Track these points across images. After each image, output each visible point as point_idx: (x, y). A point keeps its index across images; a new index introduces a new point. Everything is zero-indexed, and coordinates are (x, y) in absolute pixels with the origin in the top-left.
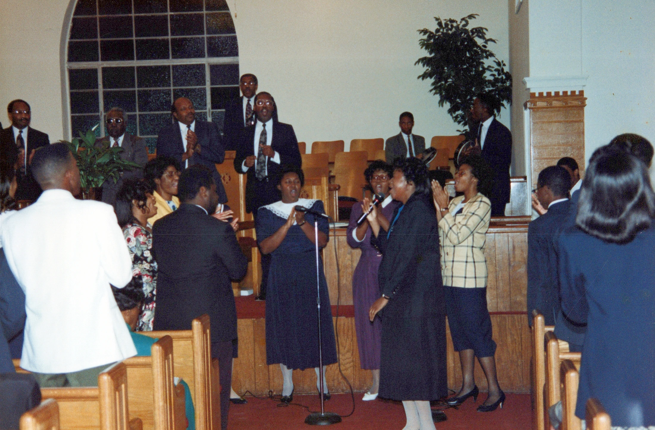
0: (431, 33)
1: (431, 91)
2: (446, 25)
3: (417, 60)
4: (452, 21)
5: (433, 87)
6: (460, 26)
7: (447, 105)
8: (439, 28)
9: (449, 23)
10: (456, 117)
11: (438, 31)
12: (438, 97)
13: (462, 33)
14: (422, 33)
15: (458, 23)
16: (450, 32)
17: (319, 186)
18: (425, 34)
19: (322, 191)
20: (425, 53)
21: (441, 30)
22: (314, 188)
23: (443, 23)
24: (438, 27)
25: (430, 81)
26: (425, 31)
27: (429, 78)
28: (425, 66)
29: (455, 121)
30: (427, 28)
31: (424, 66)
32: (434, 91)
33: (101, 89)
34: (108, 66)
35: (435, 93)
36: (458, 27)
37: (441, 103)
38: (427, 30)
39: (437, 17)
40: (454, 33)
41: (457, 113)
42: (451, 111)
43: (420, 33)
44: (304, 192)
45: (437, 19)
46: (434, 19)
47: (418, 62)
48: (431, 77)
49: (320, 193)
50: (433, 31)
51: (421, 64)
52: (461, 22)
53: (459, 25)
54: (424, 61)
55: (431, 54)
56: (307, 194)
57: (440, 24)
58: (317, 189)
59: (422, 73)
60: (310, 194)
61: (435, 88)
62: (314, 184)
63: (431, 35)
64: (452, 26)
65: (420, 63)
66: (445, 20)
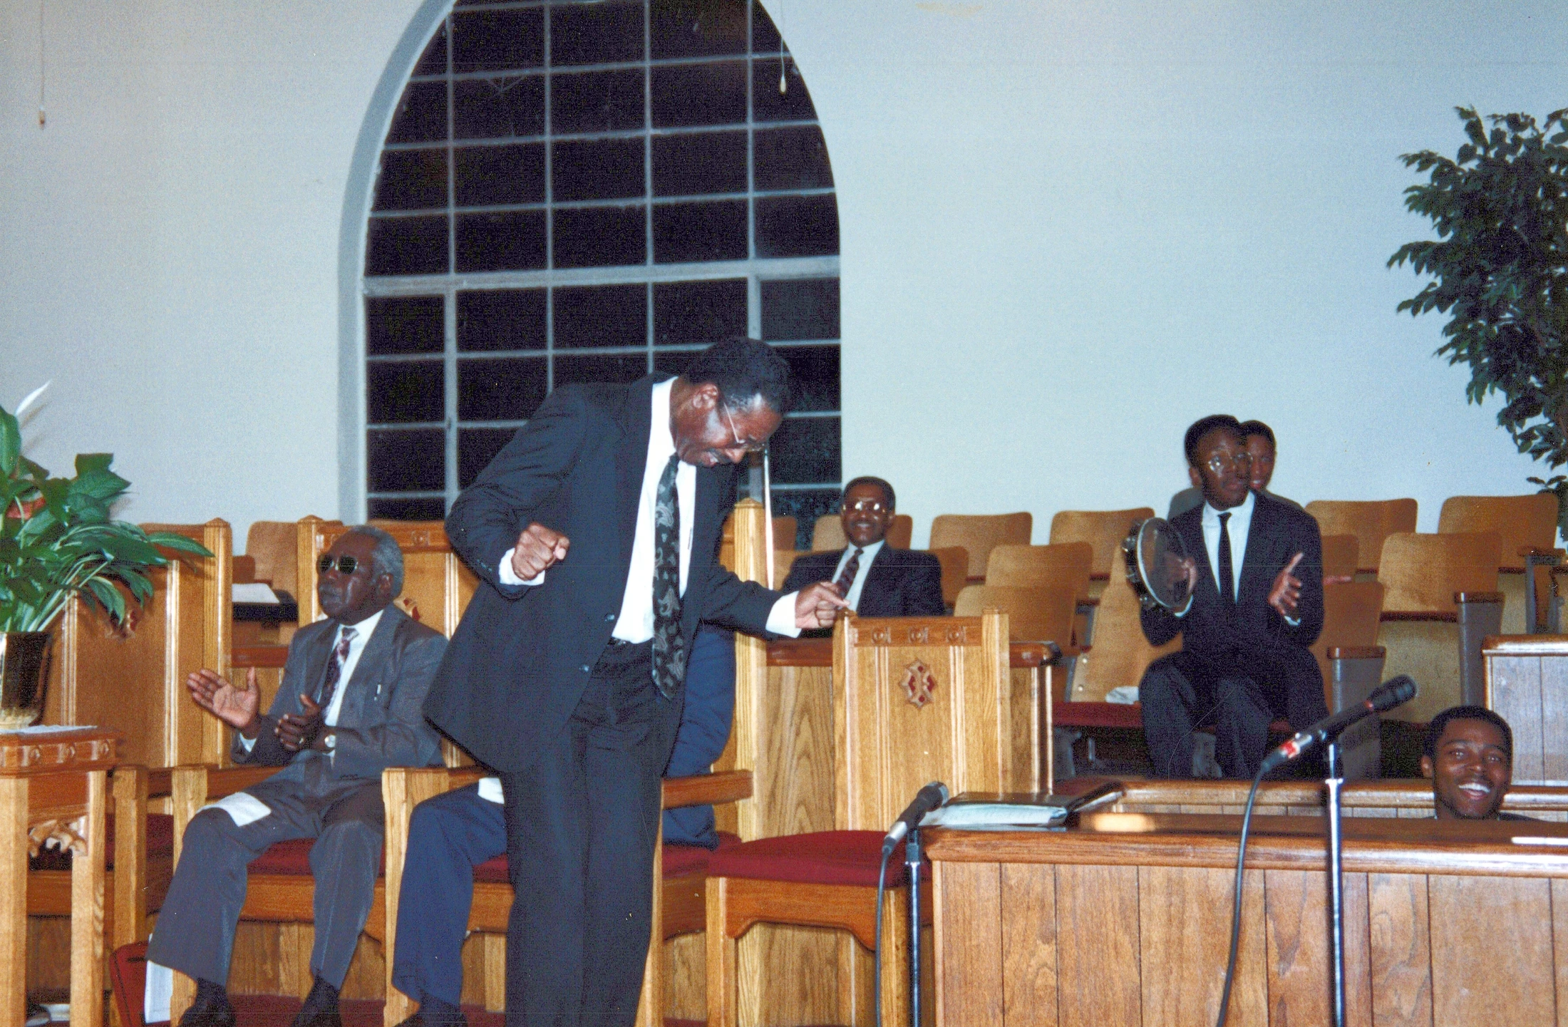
0: (1445, 163)
1: (1441, 351)
2: (1498, 136)
3: (1395, 250)
4: (1515, 121)
5: (1449, 339)
6: (1546, 139)
7: (1497, 400)
8: (1470, 143)
9: (1503, 126)
10: (1528, 436)
11: (1465, 154)
12: (1464, 371)
13: (1550, 162)
14: (1415, 166)
15: (1540, 124)
16: (1510, 159)
17: (975, 648)
18: (1422, 168)
19: (986, 669)
20: (1425, 229)
21: (1480, 151)
22: (956, 654)
23: (1487, 128)
24: (1467, 140)
25: (1438, 319)
26: (1425, 160)
27: (1435, 310)
28: (1424, 270)
29: (1521, 449)
30: (1433, 150)
31: (1418, 271)
32: (1451, 352)
33: (451, 355)
34: (475, 287)
35: (1455, 359)
36: (1537, 140)
37: (1475, 391)
38: (1431, 154)
39: (1466, 107)
40: (1525, 162)
41: (1530, 422)
42: (1508, 418)
43: (1408, 164)
44: (920, 669)
45: (1464, 114)
46: (1456, 115)
47: (1399, 257)
48: (1442, 310)
49: (977, 676)
50: (1452, 156)
51: (1408, 265)
52: (1547, 126)
53: (1543, 135)
54: (1419, 254)
55: (1443, 232)
56: (929, 679)
57: (1474, 129)
58: (966, 659)
59: (1412, 294)
60: (940, 680)
61: (1453, 344)
62: (953, 641)
63: (1445, 171)
64: (1517, 142)
65: (1407, 261)
66: (1494, 116)
